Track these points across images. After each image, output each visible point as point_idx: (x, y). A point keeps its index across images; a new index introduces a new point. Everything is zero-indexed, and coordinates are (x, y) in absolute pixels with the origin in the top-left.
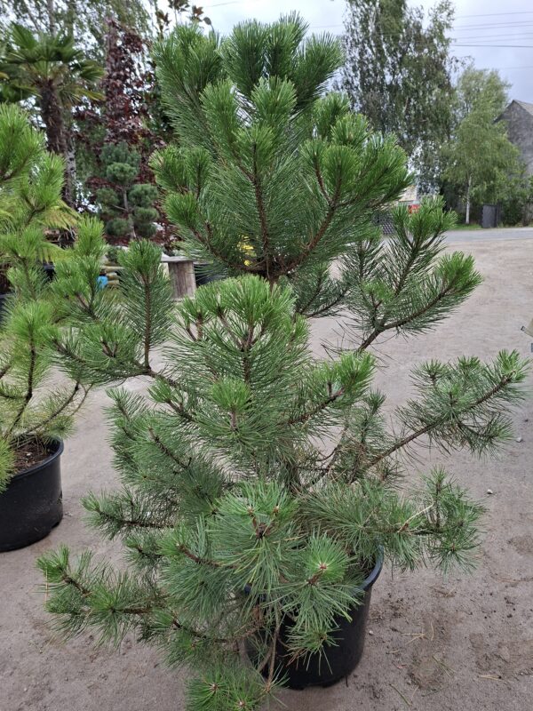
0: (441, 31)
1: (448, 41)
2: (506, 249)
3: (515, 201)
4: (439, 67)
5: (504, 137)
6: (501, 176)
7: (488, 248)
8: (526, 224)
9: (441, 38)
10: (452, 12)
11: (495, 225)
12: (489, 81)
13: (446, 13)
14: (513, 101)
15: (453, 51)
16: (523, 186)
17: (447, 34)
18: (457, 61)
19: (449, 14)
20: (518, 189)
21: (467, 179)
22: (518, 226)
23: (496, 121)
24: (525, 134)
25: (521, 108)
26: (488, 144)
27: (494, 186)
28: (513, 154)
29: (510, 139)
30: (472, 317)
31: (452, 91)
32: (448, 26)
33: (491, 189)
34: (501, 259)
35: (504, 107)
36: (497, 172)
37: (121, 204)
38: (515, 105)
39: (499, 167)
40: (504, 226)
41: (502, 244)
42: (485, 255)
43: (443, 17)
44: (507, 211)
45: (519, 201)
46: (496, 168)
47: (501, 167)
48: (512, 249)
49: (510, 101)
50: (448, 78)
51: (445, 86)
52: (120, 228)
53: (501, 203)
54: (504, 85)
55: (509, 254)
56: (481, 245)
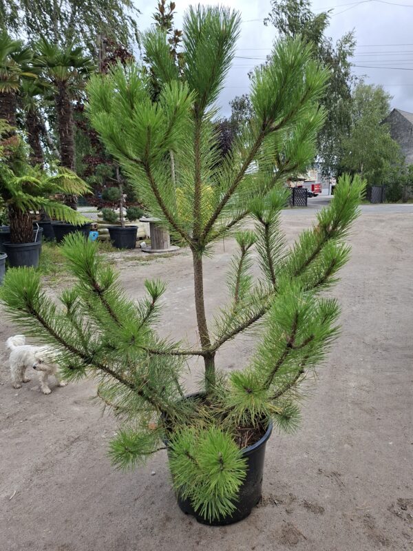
0: (344, 58)
1: (349, 65)
2: (398, 219)
3: (397, 184)
4: (343, 82)
5: (388, 135)
6: (386, 164)
7: (384, 219)
8: (405, 202)
9: (344, 62)
10: (354, 44)
11: (381, 202)
12: (377, 94)
13: (348, 44)
14: (394, 110)
15: (353, 71)
16: (402, 173)
17: (349, 59)
18: (356, 78)
19: (351, 46)
20: (399, 175)
21: (360, 166)
22: (399, 203)
23: (382, 123)
24: (403, 134)
25: (400, 114)
26: (376, 140)
27: (381, 172)
28: (394, 149)
29: (392, 137)
30: (393, 270)
31: (351, 101)
32: (350, 54)
33: (378, 174)
34: (396, 227)
35: (387, 113)
36: (384, 161)
37: (114, 176)
38: (395, 112)
39: (385, 158)
40: (389, 203)
41: (393, 216)
42: (383, 224)
43: (347, 47)
44: (390, 191)
45: (401, 184)
46: (382, 159)
47: (386, 157)
48: (403, 220)
49: (392, 110)
50: (349, 91)
51: (347, 96)
52: (113, 195)
53: (386, 185)
54: (388, 97)
55: (401, 223)
56: (378, 216)
